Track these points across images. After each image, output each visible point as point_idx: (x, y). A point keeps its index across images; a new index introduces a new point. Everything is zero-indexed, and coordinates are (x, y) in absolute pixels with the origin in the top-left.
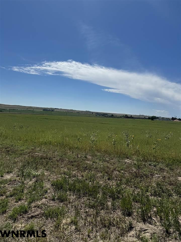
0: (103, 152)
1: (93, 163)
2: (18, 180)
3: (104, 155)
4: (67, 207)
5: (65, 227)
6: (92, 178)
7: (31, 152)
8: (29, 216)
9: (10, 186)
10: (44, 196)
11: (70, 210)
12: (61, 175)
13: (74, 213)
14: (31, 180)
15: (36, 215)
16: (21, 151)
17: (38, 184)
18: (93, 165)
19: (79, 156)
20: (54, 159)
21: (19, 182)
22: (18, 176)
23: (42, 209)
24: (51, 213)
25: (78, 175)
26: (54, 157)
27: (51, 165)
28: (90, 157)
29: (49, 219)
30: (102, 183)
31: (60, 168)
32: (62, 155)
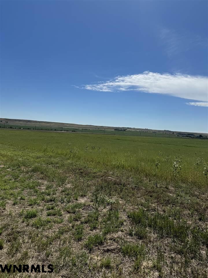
0: (189, 183)
1: (177, 196)
2: (92, 206)
3: (192, 188)
4: (148, 247)
5: (147, 271)
6: (177, 215)
7: (104, 175)
8: (105, 248)
9: (84, 211)
10: (119, 229)
11: (151, 251)
12: (138, 206)
13: (156, 256)
14: (105, 208)
15: (111, 249)
16: (94, 173)
17: (113, 213)
18: (178, 198)
19: (158, 186)
20: (128, 186)
21: (93, 208)
22: (92, 201)
23: (118, 243)
24: (129, 251)
25: (159, 208)
26: (129, 184)
27: (125, 192)
28: (173, 188)
29: (127, 257)
30: (191, 223)
31: (136, 198)
32: (138, 183)
